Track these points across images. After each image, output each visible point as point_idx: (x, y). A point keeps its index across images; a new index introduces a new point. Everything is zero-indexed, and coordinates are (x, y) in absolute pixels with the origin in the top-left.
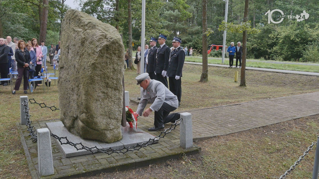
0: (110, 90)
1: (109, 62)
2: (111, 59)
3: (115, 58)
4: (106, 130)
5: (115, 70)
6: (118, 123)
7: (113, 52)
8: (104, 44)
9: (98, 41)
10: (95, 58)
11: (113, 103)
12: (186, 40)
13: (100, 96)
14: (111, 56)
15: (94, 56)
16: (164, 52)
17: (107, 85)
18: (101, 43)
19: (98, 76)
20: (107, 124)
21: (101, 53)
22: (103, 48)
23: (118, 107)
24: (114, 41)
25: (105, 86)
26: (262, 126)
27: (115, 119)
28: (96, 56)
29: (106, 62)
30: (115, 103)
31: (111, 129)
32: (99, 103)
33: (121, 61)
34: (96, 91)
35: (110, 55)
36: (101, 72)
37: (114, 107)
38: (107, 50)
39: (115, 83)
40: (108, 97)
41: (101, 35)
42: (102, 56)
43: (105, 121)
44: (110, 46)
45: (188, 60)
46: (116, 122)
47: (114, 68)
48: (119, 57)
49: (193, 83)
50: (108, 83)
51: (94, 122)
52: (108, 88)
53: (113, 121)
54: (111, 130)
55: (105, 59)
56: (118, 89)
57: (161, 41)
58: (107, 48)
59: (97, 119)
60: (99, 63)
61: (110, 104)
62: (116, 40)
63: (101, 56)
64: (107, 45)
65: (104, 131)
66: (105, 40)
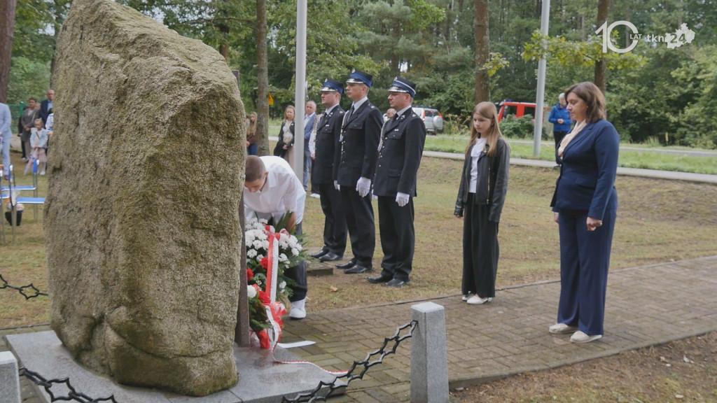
0: (201, 235)
1: (200, 153)
2: (205, 144)
3: (217, 142)
4: (189, 356)
5: (218, 178)
6: (226, 336)
7: (211, 124)
8: (184, 100)
9: (170, 87)
10: (159, 142)
11: (210, 276)
12: (427, 86)
13: (171, 256)
14: (205, 134)
15: (157, 134)
16: (364, 123)
17: (194, 223)
18: (174, 98)
19: (165, 194)
20: (193, 337)
21: (177, 125)
22: (183, 113)
23: (224, 285)
24: (213, 90)
25: (185, 225)
26: (656, 342)
27: (215, 322)
28: (161, 136)
29: (192, 153)
30: (216, 276)
31: (205, 352)
32: (167, 274)
33: (236, 150)
34: (160, 239)
35: (204, 130)
36: (176, 184)
37: (215, 285)
38: (194, 118)
39: (216, 214)
40: (195, 258)
41: (176, 74)
42: (179, 136)
43: (185, 328)
44: (201, 104)
45: (433, 146)
46: (220, 334)
47: (214, 172)
48: (229, 138)
50: (195, 216)
51: (152, 332)
52: (196, 231)
53: (209, 328)
54: (202, 356)
55: (186, 145)
56: (224, 234)
57: (354, 90)
58: (194, 110)
59: (161, 325)
60: (171, 156)
61: (201, 278)
62: (220, 87)
63: (175, 134)
64: (193, 103)
65: (182, 359)
66: (188, 87)
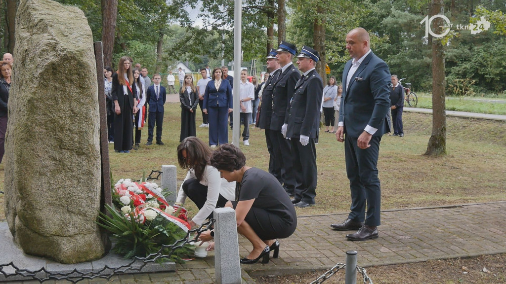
0: (67, 154)
1: (61, 98)
2: (64, 91)
3: (73, 90)
4: (61, 236)
5: (76, 115)
6: (88, 224)
7: (66, 77)
8: (48, 62)
9: (41, 55)
10: (34, 90)
11: (76, 182)
12: (455, 56)
13: (47, 167)
14: (64, 85)
15: (33, 85)
17: (61, 145)
18: (43, 61)
19: (40, 125)
20: (63, 223)
21: (44, 79)
22: (46, 70)
23: (86, 189)
24: (66, 55)
25: (55, 147)
27: (80, 213)
28: (35, 86)
29: (55, 98)
30: (80, 182)
31: (72, 234)
32: (44, 179)
33: (87, 96)
34: (38, 155)
35: (62, 82)
36: (46, 118)
37: (79, 189)
38: (54, 74)
39: (76, 139)
40: (64, 169)
41: (46, 45)
42: (46, 86)
43: (58, 216)
44: (58, 64)
46: (83, 222)
47: (72, 111)
48: (81, 87)
49: (404, 159)
50: (61, 141)
51: (35, 218)
52: (63, 150)
53: (75, 218)
54: (70, 236)
55: (51, 92)
56: (84, 154)
57: (281, 57)
58: (53, 69)
59: (41, 213)
60: (41, 99)
61: (69, 183)
62: (72, 53)
63: (43, 86)
64: (53, 64)
65: (55, 238)
66: (53, 53)
